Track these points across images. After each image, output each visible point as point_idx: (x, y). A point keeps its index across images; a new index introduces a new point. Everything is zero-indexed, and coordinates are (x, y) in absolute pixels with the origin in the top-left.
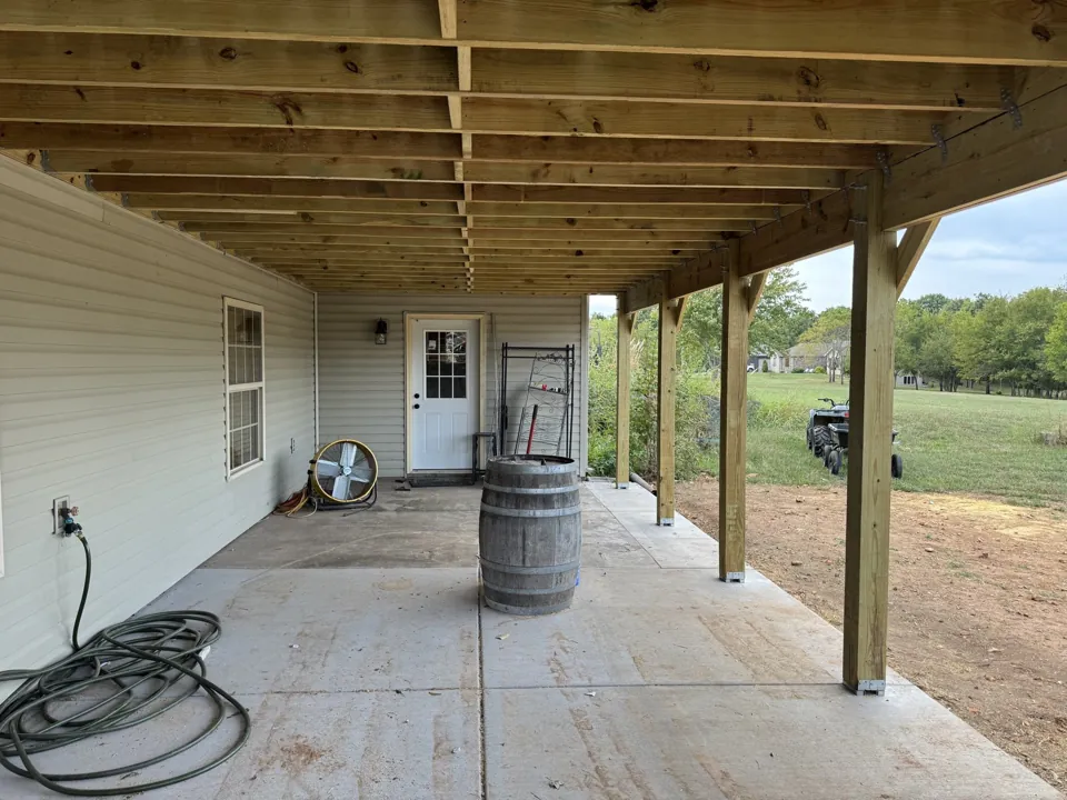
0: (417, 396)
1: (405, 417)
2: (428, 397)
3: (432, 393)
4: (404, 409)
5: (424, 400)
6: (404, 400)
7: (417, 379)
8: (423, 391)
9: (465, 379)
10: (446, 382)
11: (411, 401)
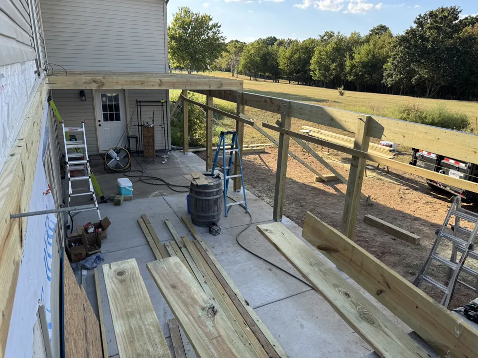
0: (99, 121)
1: (96, 130)
2: (104, 121)
3: (106, 119)
4: (95, 127)
5: (102, 122)
6: (95, 123)
7: (99, 114)
8: (102, 119)
9: (119, 113)
10: (111, 115)
11: (98, 123)
